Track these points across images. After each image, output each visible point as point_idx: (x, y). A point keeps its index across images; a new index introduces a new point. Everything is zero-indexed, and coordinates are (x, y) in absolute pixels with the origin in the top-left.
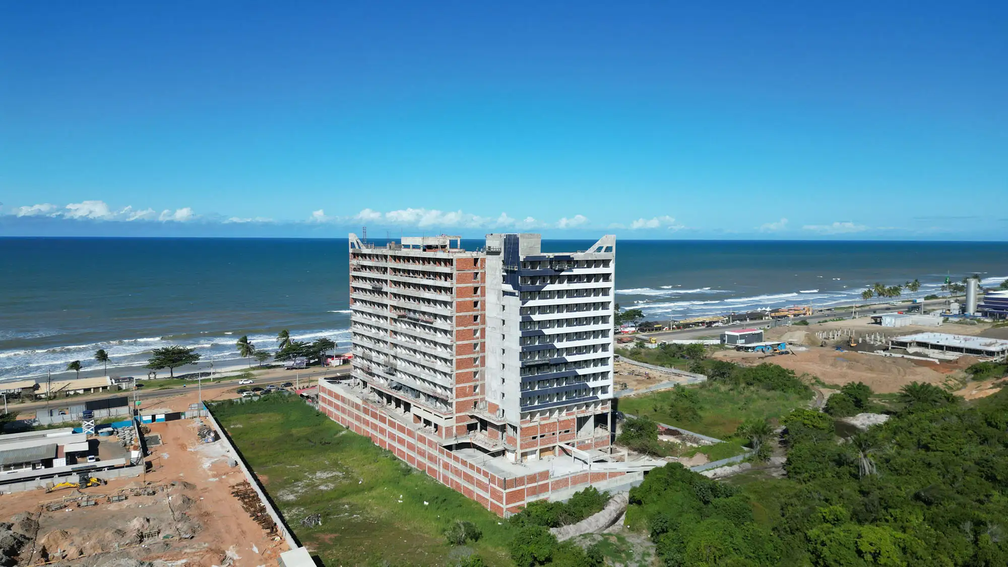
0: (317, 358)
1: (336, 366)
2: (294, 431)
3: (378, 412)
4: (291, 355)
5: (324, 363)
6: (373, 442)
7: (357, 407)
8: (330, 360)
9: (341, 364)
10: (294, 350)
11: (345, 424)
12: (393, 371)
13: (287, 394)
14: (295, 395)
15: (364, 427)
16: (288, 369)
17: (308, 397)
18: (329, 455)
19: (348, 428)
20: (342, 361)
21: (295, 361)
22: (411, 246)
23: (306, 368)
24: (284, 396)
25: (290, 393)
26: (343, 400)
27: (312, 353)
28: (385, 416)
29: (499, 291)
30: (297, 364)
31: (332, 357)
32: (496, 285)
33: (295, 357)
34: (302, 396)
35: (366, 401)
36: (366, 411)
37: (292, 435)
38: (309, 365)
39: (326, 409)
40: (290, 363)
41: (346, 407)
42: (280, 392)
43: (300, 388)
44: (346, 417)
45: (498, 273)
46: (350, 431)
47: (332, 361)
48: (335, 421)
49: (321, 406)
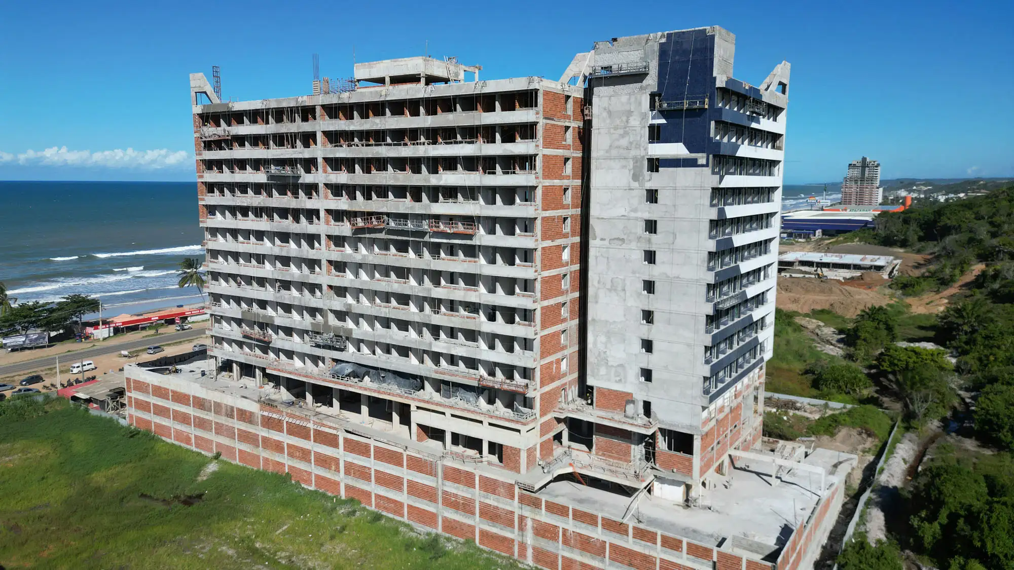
0: (63, 328)
1: (105, 339)
2: (99, 478)
3: (311, 425)
4: (18, 327)
5: (80, 336)
6: (298, 482)
7: (245, 416)
8: (89, 330)
9: (112, 334)
10: (25, 317)
11: (210, 450)
12: (339, 341)
13: (40, 399)
14: (60, 399)
15: (264, 453)
16: (13, 350)
17: (89, 401)
18: (219, 529)
19: (217, 457)
20: (112, 329)
21: (27, 336)
22: (388, 80)
23: (49, 346)
24: (37, 403)
25: (47, 397)
26: (200, 404)
27: (56, 321)
28: (334, 432)
29: (636, 160)
30: (31, 340)
31: (95, 325)
32: (627, 149)
33: (26, 328)
34: (75, 399)
35: (269, 404)
36: (268, 423)
37: (98, 490)
38: (52, 341)
39: (149, 422)
40: (19, 340)
41: (210, 416)
42: (25, 396)
43: (62, 385)
44: (211, 436)
45: (635, 122)
46: (225, 463)
47: (95, 332)
48: (176, 443)
49: (130, 416)
